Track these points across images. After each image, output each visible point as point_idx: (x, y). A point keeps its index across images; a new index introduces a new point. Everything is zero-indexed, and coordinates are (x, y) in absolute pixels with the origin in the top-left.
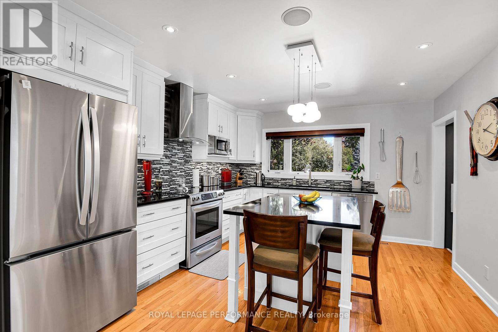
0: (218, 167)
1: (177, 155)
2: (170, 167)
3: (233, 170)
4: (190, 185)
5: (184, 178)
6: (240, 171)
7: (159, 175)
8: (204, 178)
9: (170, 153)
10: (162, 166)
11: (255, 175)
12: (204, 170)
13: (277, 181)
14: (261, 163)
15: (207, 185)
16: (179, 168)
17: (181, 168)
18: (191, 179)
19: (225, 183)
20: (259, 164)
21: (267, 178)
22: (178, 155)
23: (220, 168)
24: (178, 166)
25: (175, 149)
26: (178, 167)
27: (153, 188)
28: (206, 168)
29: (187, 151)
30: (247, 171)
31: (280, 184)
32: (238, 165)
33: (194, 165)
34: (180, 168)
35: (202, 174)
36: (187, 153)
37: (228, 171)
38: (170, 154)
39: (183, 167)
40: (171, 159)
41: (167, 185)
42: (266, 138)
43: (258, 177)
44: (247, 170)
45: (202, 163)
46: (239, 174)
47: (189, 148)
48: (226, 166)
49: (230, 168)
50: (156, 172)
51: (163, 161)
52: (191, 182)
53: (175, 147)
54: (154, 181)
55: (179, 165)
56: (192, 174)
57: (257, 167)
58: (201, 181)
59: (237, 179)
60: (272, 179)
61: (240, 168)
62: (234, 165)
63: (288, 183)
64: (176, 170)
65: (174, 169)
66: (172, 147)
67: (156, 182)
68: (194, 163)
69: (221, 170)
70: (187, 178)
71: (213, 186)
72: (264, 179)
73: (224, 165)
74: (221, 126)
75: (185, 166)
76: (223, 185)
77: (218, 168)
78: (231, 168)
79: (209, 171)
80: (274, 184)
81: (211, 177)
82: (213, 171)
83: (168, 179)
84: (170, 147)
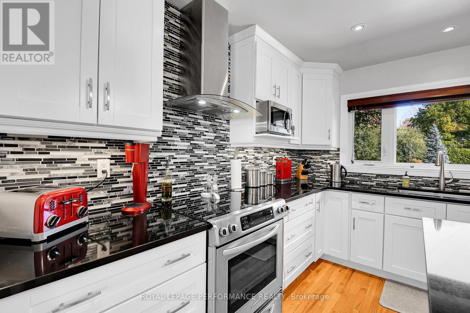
0: (272, 156)
1: (203, 135)
2: (191, 156)
3: (293, 160)
4: (226, 185)
5: (215, 175)
6: (303, 162)
7: (167, 171)
8: (250, 173)
9: (189, 132)
10: (173, 154)
11: (329, 167)
12: (250, 161)
13: (368, 177)
14: (339, 150)
15: (254, 186)
16: (207, 158)
17: (211, 158)
18: (229, 175)
19: (282, 180)
20: (335, 151)
21: (348, 173)
22: (205, 135)
23: (275, 158)
24: (206, 154)
25: (199, 124)
26: (205, 156)
27: (156, 196)
28: (254, 157)
29: (220, 130)
30: (315, 162)
31: (374, 183)
32: (300, 153)
33: (233, 153)
34: (209, 158)
35: (246, 167)
36: (221, 132)
37: (286, 161)
38: (189, 134)
39: (215, 156)
40: (192, 142)
41: (184, 187)
42: (347, 108)
43: (334, 171)
44: (314, 160)
45: (247, 149)
46: (302, 166)
47: (225, 124)
48: (282, 154)
49: (288, 157)
50: (161, 165)
51: (176, 145)
52: (228, 181)
53: (199, 121)
54: (158, 182)
55: (207, 152)
56: (230, 168)
57: (332, 156)
58: (245, 177)
59: (299, 173)
60: (359, 175)
61: (303, 157)
62: (294, 152)
63: (392, 183)
64: (202, 162)
65: (197, 160)
66: (193, 121)
67: (161, 183)
68: (234, 150)
69: (275, 160)
70: (221, 174)
71: (264, 186)
72: (346, 175)
73: (280, 153)
74: (277, 87)
75: (218, 155)
76: (279, 183)
77: (271, 158)
78: (290, 156)
79: (258, 162)
80: (363, 183)
81: (260, 172)
82: (263, 162)
83: (186, 177)
84: (190, 122)
